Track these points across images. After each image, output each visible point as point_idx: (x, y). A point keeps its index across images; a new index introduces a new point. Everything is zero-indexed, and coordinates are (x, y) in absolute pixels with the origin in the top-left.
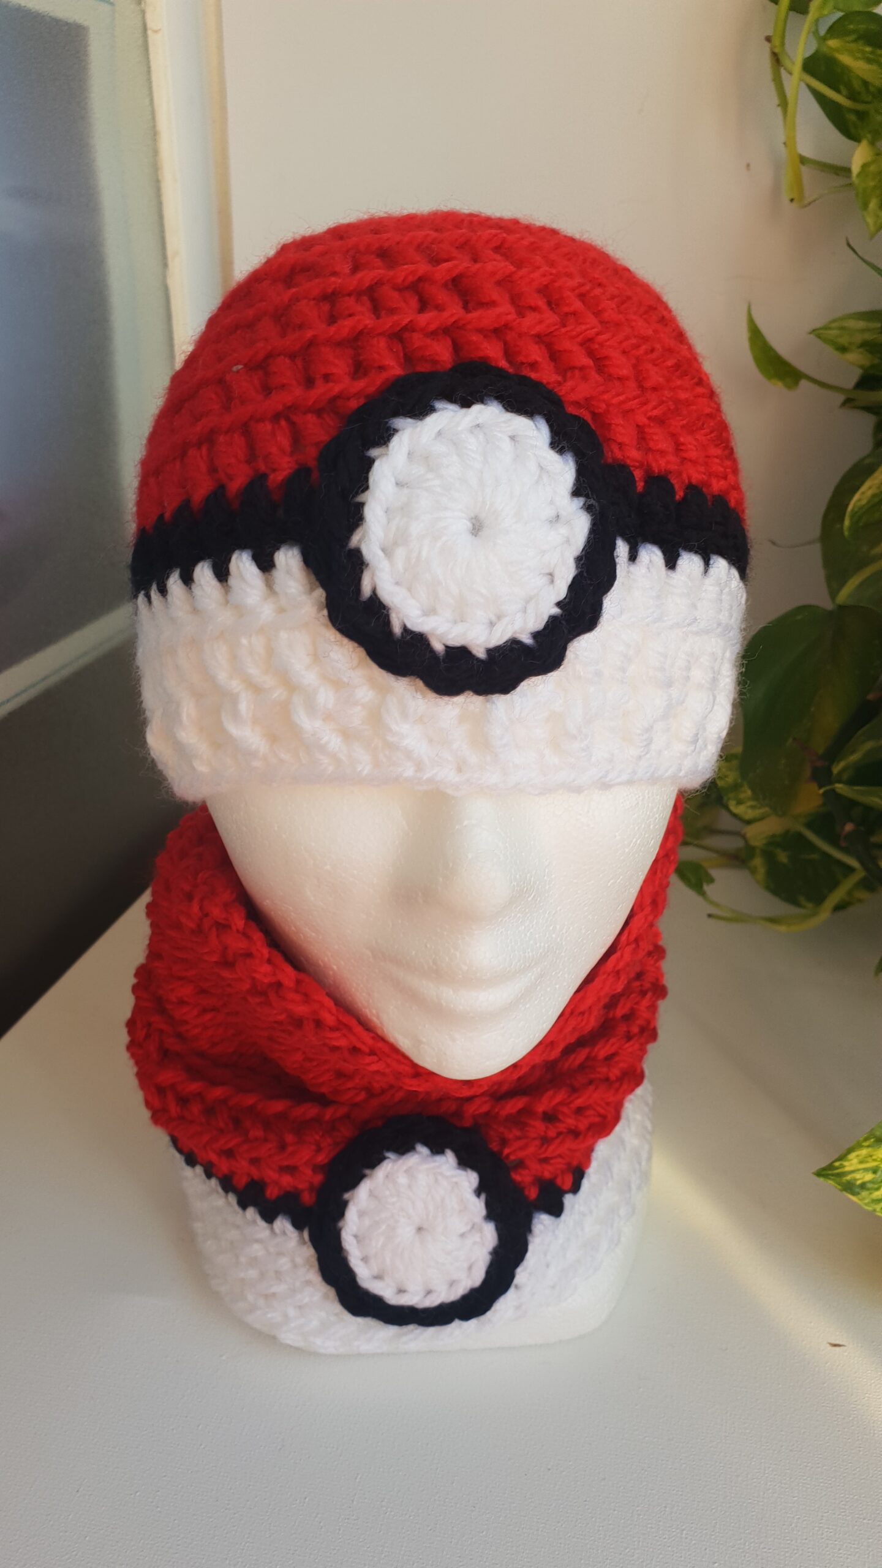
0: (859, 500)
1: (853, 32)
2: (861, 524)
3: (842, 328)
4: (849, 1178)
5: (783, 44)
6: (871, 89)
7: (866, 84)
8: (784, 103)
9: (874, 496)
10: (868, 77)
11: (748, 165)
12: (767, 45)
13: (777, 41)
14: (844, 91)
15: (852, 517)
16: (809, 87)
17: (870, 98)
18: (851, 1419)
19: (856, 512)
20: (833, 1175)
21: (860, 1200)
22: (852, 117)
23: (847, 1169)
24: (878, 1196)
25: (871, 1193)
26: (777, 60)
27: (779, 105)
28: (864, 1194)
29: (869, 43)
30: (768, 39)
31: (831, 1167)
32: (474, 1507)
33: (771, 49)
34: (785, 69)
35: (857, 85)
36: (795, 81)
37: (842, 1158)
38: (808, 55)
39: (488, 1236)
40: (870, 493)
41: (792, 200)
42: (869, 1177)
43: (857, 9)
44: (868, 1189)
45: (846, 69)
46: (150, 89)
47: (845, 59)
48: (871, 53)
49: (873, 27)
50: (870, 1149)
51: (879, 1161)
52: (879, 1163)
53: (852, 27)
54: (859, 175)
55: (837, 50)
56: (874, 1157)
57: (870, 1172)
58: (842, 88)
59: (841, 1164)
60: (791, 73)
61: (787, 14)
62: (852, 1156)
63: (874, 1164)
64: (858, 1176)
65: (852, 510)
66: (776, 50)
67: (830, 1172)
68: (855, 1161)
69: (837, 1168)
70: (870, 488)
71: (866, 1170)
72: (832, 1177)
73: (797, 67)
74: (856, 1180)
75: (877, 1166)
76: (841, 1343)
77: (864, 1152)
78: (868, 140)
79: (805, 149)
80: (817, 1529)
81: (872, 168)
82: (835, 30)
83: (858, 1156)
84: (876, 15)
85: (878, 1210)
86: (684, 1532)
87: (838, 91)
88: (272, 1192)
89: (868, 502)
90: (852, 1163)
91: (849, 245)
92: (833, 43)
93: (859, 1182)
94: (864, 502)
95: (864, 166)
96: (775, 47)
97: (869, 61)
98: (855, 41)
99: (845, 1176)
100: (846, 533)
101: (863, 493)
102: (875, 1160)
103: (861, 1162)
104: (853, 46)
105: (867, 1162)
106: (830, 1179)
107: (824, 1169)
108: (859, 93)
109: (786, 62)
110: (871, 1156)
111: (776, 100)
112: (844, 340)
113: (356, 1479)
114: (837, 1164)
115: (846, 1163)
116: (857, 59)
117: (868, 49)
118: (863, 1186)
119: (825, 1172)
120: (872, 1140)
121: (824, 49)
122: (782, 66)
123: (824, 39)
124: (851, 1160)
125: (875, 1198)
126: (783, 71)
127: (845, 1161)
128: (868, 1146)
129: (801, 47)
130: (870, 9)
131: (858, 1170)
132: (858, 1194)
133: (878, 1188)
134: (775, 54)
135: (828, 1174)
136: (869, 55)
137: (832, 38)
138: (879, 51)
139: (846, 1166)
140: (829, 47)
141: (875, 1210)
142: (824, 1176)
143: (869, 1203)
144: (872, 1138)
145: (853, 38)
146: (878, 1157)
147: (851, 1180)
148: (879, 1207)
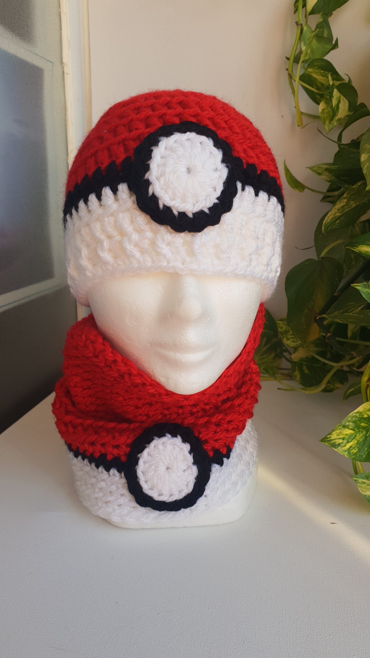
0: (327, 220)
1: (317, 65)
2: (328, 230)
3: (319, 167)
4: (333, 442)
5: (292, 71)
6: (325, 87)
7: (322, 84)
8: (294, 92)
9: (332, 218)
10: (323, 82)
11: (282, 116)
12: (287, 71)
13: (290, 70)
14: (315, 88)
15: (325, 227)
16: (302, 86)
17: (324, 90)
18: (340, 545)
19: (326, 225)
20: (327, 441)
21: (338, 450)
22: (318, 97)
23: (332, 438)
24: (345, 449)
25: (342, 448)
26: (290, 76)
27: (292, 93)
28: (339, 448)
29: (323, 70)
30: (287, 69)
31: (326, 438)
32: (191, 575)
33: (288, 73)
34: (293, 80)
35: (319, 85)
36: (297, 83)
37: (330, 434)
38: (301, 75)
39: (194, 471)
40: (331, 217)
41: (299, 126)
42: (341, 441)
43: (317, 58)
44: (341, 446)
45: (315, 79)
46: (65, 93)
47: (315, 75)
48: (324, 73)
49: (324, 64)
51: (344, 435)
52: (344, 436)
53: (316, 64)
54: (321, 113)
55: (311, 72)
56: (342, 433)
57: (341, 439)
58: (314, 86)
59: (330, 437)
60: (295, 81)
61: (293, 63)
62: (334, 433)
63: (343, 436)
64: (337, 441)
65: (325, 223)
66: (290, 73)
67: (326, 440)
68: (335, 435)
69: (329, 438)
70: (331, 215)
71: (339, 438)
72: (327, 442)
73: (297, 79)
74: (336, 442)
76: (335, 523)
77: (338, 431)
78: (324, 101)
79: (303, 110)
80: (327, 579)
81: (326, 110)
82: (310, 65)
83: (336, 433)
84: (324, 59)
85: (345, 454)
86: (275, 581)
87: (313, 87)
88: (109, 457)
89: (331, 221)
90: (334, 436)
91: (319, 130)
92: (310, 70)
93: (337, 443)
94: (329, 221)
95: (323, 110)
96: (290, 72)
97: (323, 76)
98: (317, 69)
99: (332, 441)
100: (323, 232)
101: (329, 217)
102: (343, 435)
103: (338, 435)
104: (317, 71)
105: (340, 435)
106: (326, 442)
107: (323, 439)
108: (321, 88)
109: (294, 77)
110: (341, 433)
111: (291, 91)
112: (320, 171)
113: (143, 568)
114: (328, 436)
115: (331, 436)
116: (318, 75)
117: (322, 71)
118: (339, 445)
119: (324, 440)
121: (307, 72)
122: (293, 79)
123: (307, 69)
124: (334, 435)
125: (343, 450)
126: (292, 80)
127: (331, 435)
128: (340, 429)
129: (299, 71)
130: (322, 58)
131: (337, 438)
132: (337, 448)
133: (345, 446)
134: (290, 75)
135: (325, 441)
136: (323, 74)
137: (309, 68)
138: (326, 72)
139: (332, 437)
140: (308, 71)
141: (344, 454)
142: (323, 441)
143: (342, 451)
144: (341, 425)
145: (316, 68)
146: (344, 433)
147: (334, 442)
148: (346, 454)
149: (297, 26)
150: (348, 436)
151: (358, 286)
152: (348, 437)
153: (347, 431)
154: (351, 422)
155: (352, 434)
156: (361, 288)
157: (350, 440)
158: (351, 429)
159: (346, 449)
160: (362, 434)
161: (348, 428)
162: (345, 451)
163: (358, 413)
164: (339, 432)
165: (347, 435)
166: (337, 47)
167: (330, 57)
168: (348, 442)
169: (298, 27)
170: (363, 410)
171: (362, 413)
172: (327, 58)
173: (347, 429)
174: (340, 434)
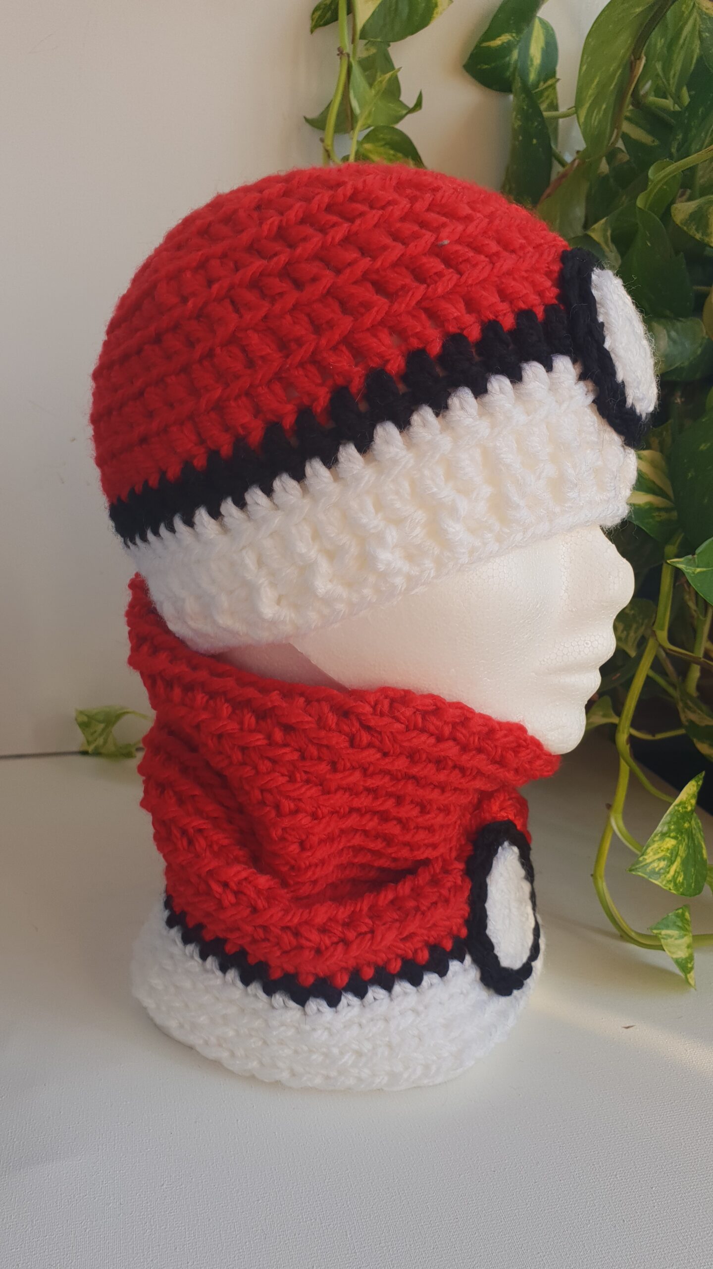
1: (383, 139)
4: (650, 867)
5: (332, 145)
12: (321, 144)
13: (328, 141)
20: (640, 868)
23: (648, 861)
24: (669, 877)
26: (328, 155)
29: (394, 149)
30: (321, 140)
31: (637, 862)
33: (324, 147)
37: (643, 853)
42: (661, 864)
43: (382, 125)
48: (394, 155)
49: (396, 137)
50: (659, 843)
51: (665, 851)
52: (665, 853)
53: (381, 137)
55: (370, 152)
56: (662, 848)
57: (662, 860)
59: (644, 859)
62: (649, 850)
64: (655, 865)
66: (329, 148)
67: (637, 866)
68: (651, 854)
69: (641, 862)
71: (659, 859)
74: (655, 868)
75: (664, 855)
76: (631, 1025)
77: (655, 846)
82: (368, 138)
83: (652, 849)
84: (397, 129)
85: (672, 888)
92: (368, 146)
93: (657, 870)
96: (328, 146)
98: (384, 145)
99: (648, 867)
102: (662, 851)
103: (654, 854)
104: (382, 150)
105: (659, 853)
106: (639, 871)
109: (334, 158)
110: (660, 848)
114: (641, 858)
115: (646, 857)
117: (392, 152)
119: (633, 868)
120: (659, 835)
121: (362, 150)
122: (331, 160)
125: (668, 880)
127: (646, 855)
128: (657, 841)
130: (392, 126)
131: (654, 861)
133: (668, 872)
134: (327, 151)
135: (636, 869)
136: (391, 157)
137: (368, 142)
138: (400, 155)
139: (646, 859)
140: (366, 149)
141: (670, 889)
142: (633, 870)
143: (666, 884)
144: (659, 833)
145: (383, 143)
146: (664, 848)
147: (652, 869)
148: (671, 886)
149: (339, 57)
150: (669, 851)
151: (678, 562)
152: (670, 854)
153: (668, 842)
154: (672, 823)
155: (675, 846)
156: (684, 566)
157: (673, 859)
158: (673, 838)
159: (671, 878)
160: (684, 844)
161: (669, 836)
162: (669, 882)
163: (678, 805)
164: (657, 847)
165: (668, 849)
166: (419, 108)
167: (407, 126)
168: (672, 862)
169: (341, 58)
170: (687, 798)
171: (685, 803)
172: (399, 126)
173: (667, 839)
174: (657, 850)
